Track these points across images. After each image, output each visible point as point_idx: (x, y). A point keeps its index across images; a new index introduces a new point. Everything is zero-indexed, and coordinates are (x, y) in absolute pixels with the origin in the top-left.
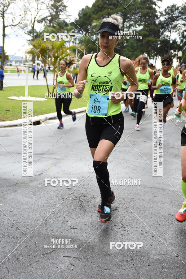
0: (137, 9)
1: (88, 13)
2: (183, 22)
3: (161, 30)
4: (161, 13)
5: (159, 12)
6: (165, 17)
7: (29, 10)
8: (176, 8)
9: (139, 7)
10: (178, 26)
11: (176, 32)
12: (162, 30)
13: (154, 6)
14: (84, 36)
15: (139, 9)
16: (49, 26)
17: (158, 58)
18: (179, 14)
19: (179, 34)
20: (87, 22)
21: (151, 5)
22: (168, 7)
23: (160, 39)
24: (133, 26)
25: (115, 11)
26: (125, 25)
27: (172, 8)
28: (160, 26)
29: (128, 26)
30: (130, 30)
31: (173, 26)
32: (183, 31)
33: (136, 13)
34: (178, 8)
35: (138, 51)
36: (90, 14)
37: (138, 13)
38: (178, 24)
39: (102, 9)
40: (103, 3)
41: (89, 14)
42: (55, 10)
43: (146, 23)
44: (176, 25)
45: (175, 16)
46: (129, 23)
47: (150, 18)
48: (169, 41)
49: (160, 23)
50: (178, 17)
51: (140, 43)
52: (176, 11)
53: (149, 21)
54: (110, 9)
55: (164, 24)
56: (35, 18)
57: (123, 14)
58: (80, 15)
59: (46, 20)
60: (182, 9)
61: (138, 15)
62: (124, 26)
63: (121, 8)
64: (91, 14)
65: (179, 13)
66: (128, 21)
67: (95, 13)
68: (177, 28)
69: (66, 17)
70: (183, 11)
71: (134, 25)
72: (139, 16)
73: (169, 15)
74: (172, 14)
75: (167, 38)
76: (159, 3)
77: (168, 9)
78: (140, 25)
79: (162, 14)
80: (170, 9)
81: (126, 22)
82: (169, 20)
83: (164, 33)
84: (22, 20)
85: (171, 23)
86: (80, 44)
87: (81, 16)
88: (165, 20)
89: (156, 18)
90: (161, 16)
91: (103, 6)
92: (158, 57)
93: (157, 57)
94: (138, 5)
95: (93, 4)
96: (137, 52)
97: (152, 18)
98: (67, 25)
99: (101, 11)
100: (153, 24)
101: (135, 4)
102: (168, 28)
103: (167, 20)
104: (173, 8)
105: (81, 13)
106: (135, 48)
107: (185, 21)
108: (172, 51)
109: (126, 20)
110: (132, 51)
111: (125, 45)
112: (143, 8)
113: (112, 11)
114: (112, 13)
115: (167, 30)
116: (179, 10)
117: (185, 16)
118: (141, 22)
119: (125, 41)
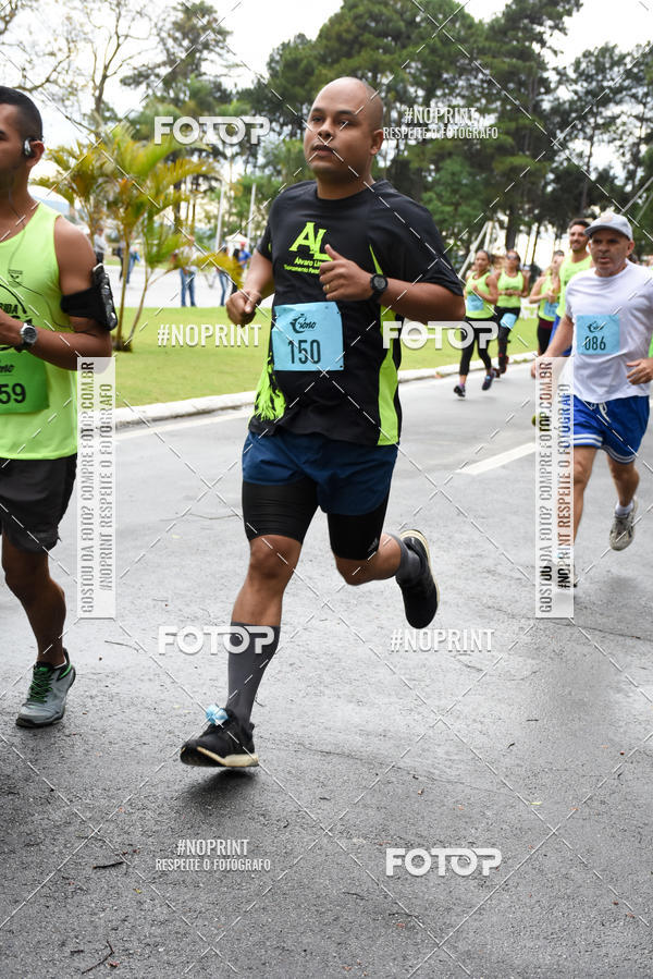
0: (478, 53)
1: (301, 60)
2: (638, 109)
3: (558, 132)
4: (561, 73)
5: (554, 69)
6: (574, 87)
7: (83, 36)
8: (616, 58)
9: (484, 48)
10: (619, 121)
11: (612, 141)
12: (562, 132)
13: (536, 47)
14: (288, 139)
15: (485, 54)
16: (162, 100)
17: (547, 230)
18: (624, 80)
20: (299, 91)
21: (527, 44)
22: (587, 54)
23: (555, 165)
25: (400, 57)
27: (601, 60)
28: (557, 119)
31: (600, 121)
32: (636, 141)
33: (473, 69)
34: (623, 57)
35: (475, 202)
36: (309, 64)
37: (480, 69)
38: (619, 116)
39: (351, 48)
40: (358, 27)
41: (305, 62)
42: (186, 43)
43: (508, 107)
44: (613, 119)
45: (609, 88)
46: (447, 103)
47: (523, 90)
48: (587, 173)
49: (557, 109)
50: (620, 89)
51: (484, 176)
52: (616, 69)
53: (516, 99)
54: (381, 51)
55: (571, 111)
56: (106, 68)
57: (426, 70)
58: (273, 65)
59: (152, 78)
60: (636, 63)
61: (480, 76)
64: (315, 63)
65: (624, 77)
66: (444, 95)
67: (329, 60)
68: (614, 128)
69: (225, 71)
70: (640, 71)
72: (483, 81)
73: (590, 83)
74: (600, 78)
75: (581, 164)
76: (554, 39)
77: (587, 60)
78: (483, 112)
79: (564, 78)
80: (593, 59)
81: (438, 97)
82: (590, 97)
83: (570, 145)
84: (59, 69)
85: (595, 110)
86: (271, 168)
87: (278, 68)
88: (576, 98)
89: (542, 90)
90: (560, 83)
91: (356, 37)
92: (545, 226)
93: (542, 229)
94: (481, 39)
95: (321, 31)
96: (469, 205)
97: (526, 89)
98: (225, 97)
99: (349, 55)
100: (532, 108)
101: (472, 35)
102: (583, 126)
103: (580, 98)
104: (603, 59)
105: (277, 58)
106: (465, 191)
107: (645, 105)
108: (596, 209)
109: (435, 90)
110: (454, 200)
111: (430, 179)
112: (499, 52)
113: (387, 58)
114: (388, 64)
115: (581, 135)
116: (625, 65)
117: (645, 90)
118: (490, 101)
119: (432, 167)
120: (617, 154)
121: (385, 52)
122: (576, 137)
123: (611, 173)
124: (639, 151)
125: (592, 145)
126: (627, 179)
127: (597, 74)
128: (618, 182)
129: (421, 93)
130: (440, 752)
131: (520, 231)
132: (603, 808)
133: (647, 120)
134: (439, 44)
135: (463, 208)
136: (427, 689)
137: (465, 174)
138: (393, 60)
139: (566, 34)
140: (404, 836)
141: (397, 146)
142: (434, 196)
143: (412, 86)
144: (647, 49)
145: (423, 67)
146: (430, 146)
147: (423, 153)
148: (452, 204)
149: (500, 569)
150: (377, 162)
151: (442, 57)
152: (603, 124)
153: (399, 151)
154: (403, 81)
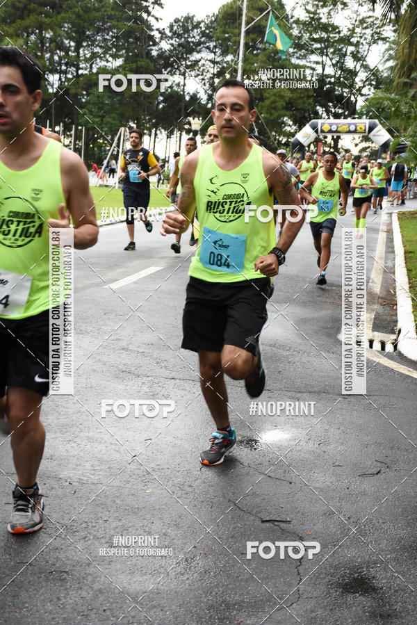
0: (108, 19)
2: (211, 56)
3: (164, 70)
4: (162, 32)
5: (157, 30)
6: (171, 41)
8: (195, 24)
9: (111, 15)
10: (200, 63)
11: (197, 76)
13: (145, 16)
15: (112, 19)
17: (161, 133)
18: (201, 38)
19: (203, 82)
22: (177, 21)
24: (101, 58)
25: (57, 19)
26: (81, 55)
28: (162, 62)
29: (88, 56)
30: (94, 66)
31: (189, 63)
32: (212, 76)
33: (105, 29)
34: (199, 23)
35: (114, 115)
37: (110, 29)
38: (200, 61)
39: (23, 13)
43: (131, 54)
44: (197, 62)
45: (192, 42)
46: (91, 51)
47: (138, 42)
48: (183, 96)
49: (162, 55)
50: (199, 43)
51: (118, 98)
52: (195, 30)
53: (135, 49)
54: (43, 15)
55: (171, 56)
57: (75, 29)
60: (208, 27)
61: (111, 33)
62: (78, 56)
63: (69, 14)
65: (200, 35)
66: (88, 46)
67: (9, 21)
68: (197, 68)
70: (210, 32)
71: (102, 55)
72: (112, 37)
73: (181, 39)
74: (186, 36)
75: (179, 90)
76: (155, 11)
77: (177, 24)
78: (115, 57)
79: (164, 36)
80: (181, 24)
81: (85, 47)
82: (181, 48)
85: (185, 56)
88: (172, 48)
89: (151, 43)
90: (161, 39)
91: (26, 6)
92: (160, 130)
93: (158, 132)
94: (109, 9)
96: (110, 117)
97: (141, 42)
99: (22, 18)
100: (144, 56)
101: (103, 6)
102: (178, 67)
103: (175, 49)
104: (186, 24)
106: (107, 108)
107: (215, 53)
108: (191, 119)
109: (82, 42)
110: (100, 114)
111: (84, 100)
112: (121, 18)
113: (47, 20)
114: (49, 24)
115: (178, 72)
116: (201, 28)
117: (214, 44)
118: (118, 50)
119: (84, 93)
120: (201, 84)
121: (46, 17)
122: (175, 73)
123: (198, 96)
124: (214, 83)
125: (185, 79)
126: (208, 100)
127: (184, 33)
128: (203, 102)
129: (72, 44)
130: (88, 466)
131: (145, 134)
132: (190, 489)
133: (217, 63)
134: (81, 12)
135: (107, 119)
136: (81, 427)
137: (106, 97)
138: (52, 21)
139: (162, 8)
140: (62, 522)
141: (60, 79)
142: (87, 111)
143: (67, 39)
144: (213, 19)
145: (73, 27)
146: (81, 79)
147: (78, 83)
148: (99, 116)
149: (131, 347)
150: (48, 89)
151: (85, 21)
152: (191, 65)
153: (61, 82)
154: (59, 36)
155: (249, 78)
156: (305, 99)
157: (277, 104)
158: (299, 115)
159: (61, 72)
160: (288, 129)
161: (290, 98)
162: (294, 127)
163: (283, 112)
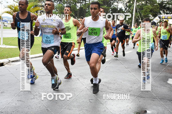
11: (122, 3)
12: (112, 1)
23: (111, 8)
32: (126, 2)
48: (117, 9)
75: (116, 7)
111: (87, 11)
120: (123, 5)
122: (115, 2)
123: (122, 9)
124: (127, 5)
125: (118, 4)
126: (125, 10)
128: (124, 10)
141: (80, 5)
146: (87, 5)
147: (86, 6)
155: (138, 3)
156: (157, 9)
157: (147, 11)
158: (154, 14)
159: (81, 3)
160: (151, 18)
161: (152, 9)
162: (153, 18)
163: (149, 13)
